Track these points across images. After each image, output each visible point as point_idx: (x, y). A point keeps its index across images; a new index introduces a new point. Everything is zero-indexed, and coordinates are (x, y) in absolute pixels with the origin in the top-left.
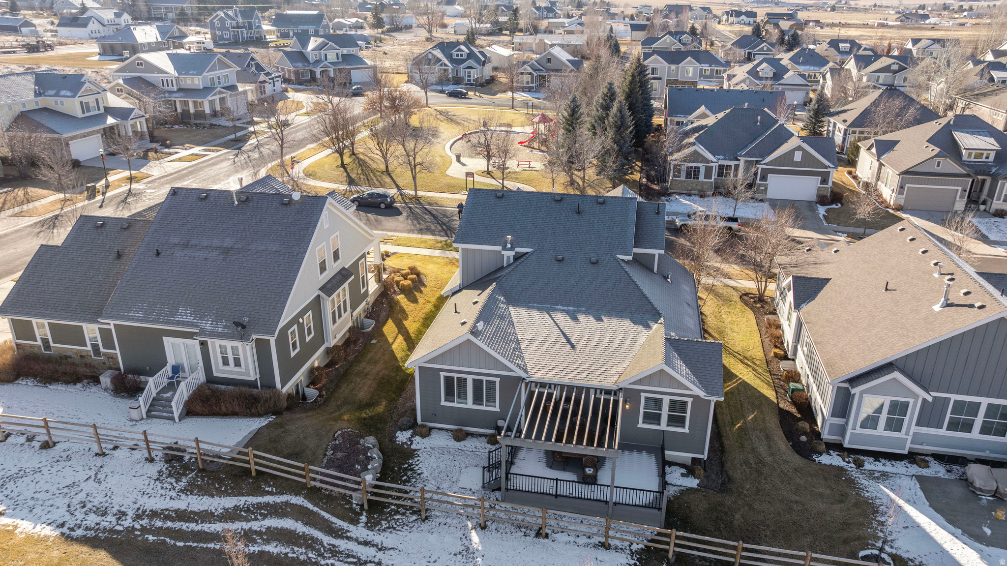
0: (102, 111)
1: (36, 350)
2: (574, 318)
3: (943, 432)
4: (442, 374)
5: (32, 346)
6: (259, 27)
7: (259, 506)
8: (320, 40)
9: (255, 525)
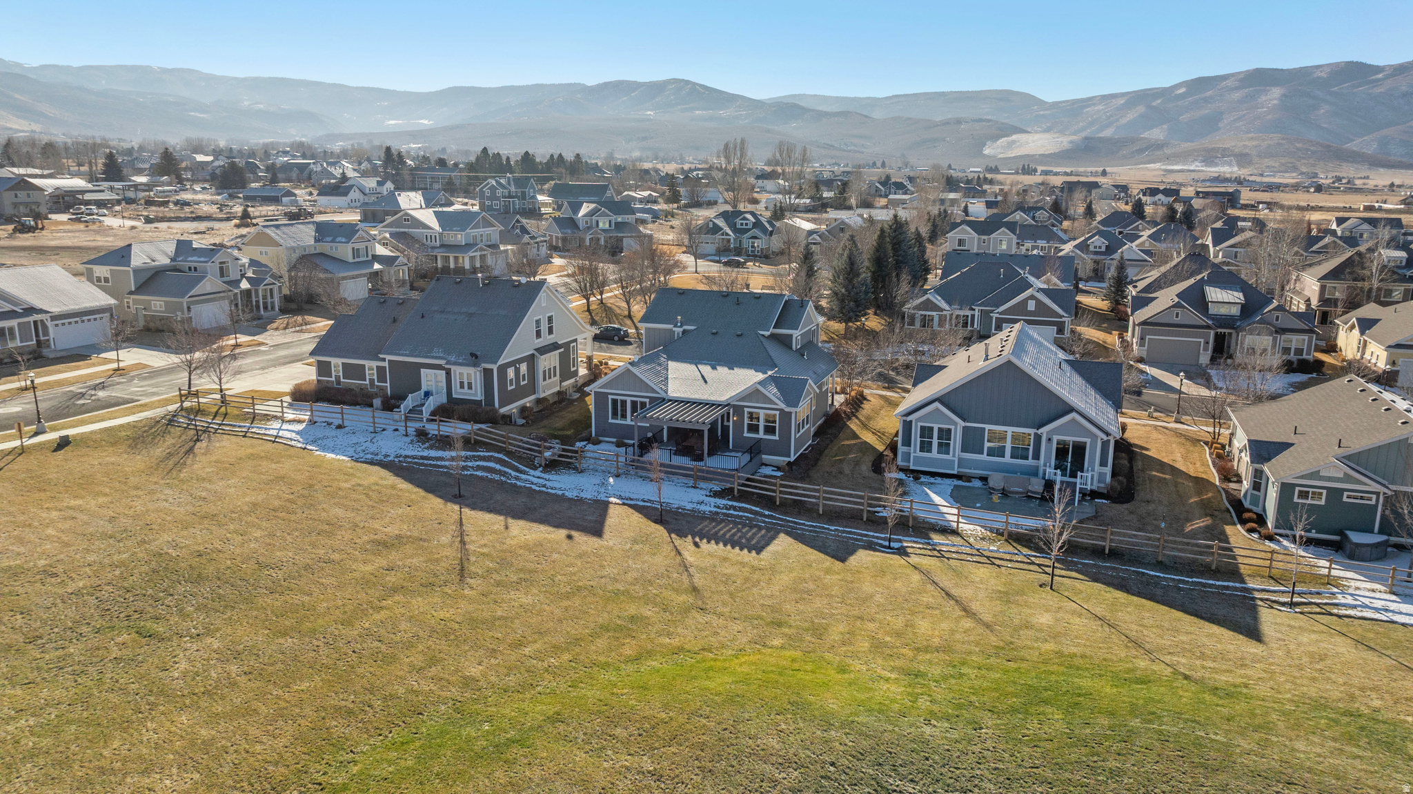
0: (370, 258)
1: (330, 385)
2: (714, 368)
3: (984, 457)
4: (610, 397)
5: (328, 382)
6: (534, 197)
7: (474, 456)
8: (592, 206)
9: (470, 464)
